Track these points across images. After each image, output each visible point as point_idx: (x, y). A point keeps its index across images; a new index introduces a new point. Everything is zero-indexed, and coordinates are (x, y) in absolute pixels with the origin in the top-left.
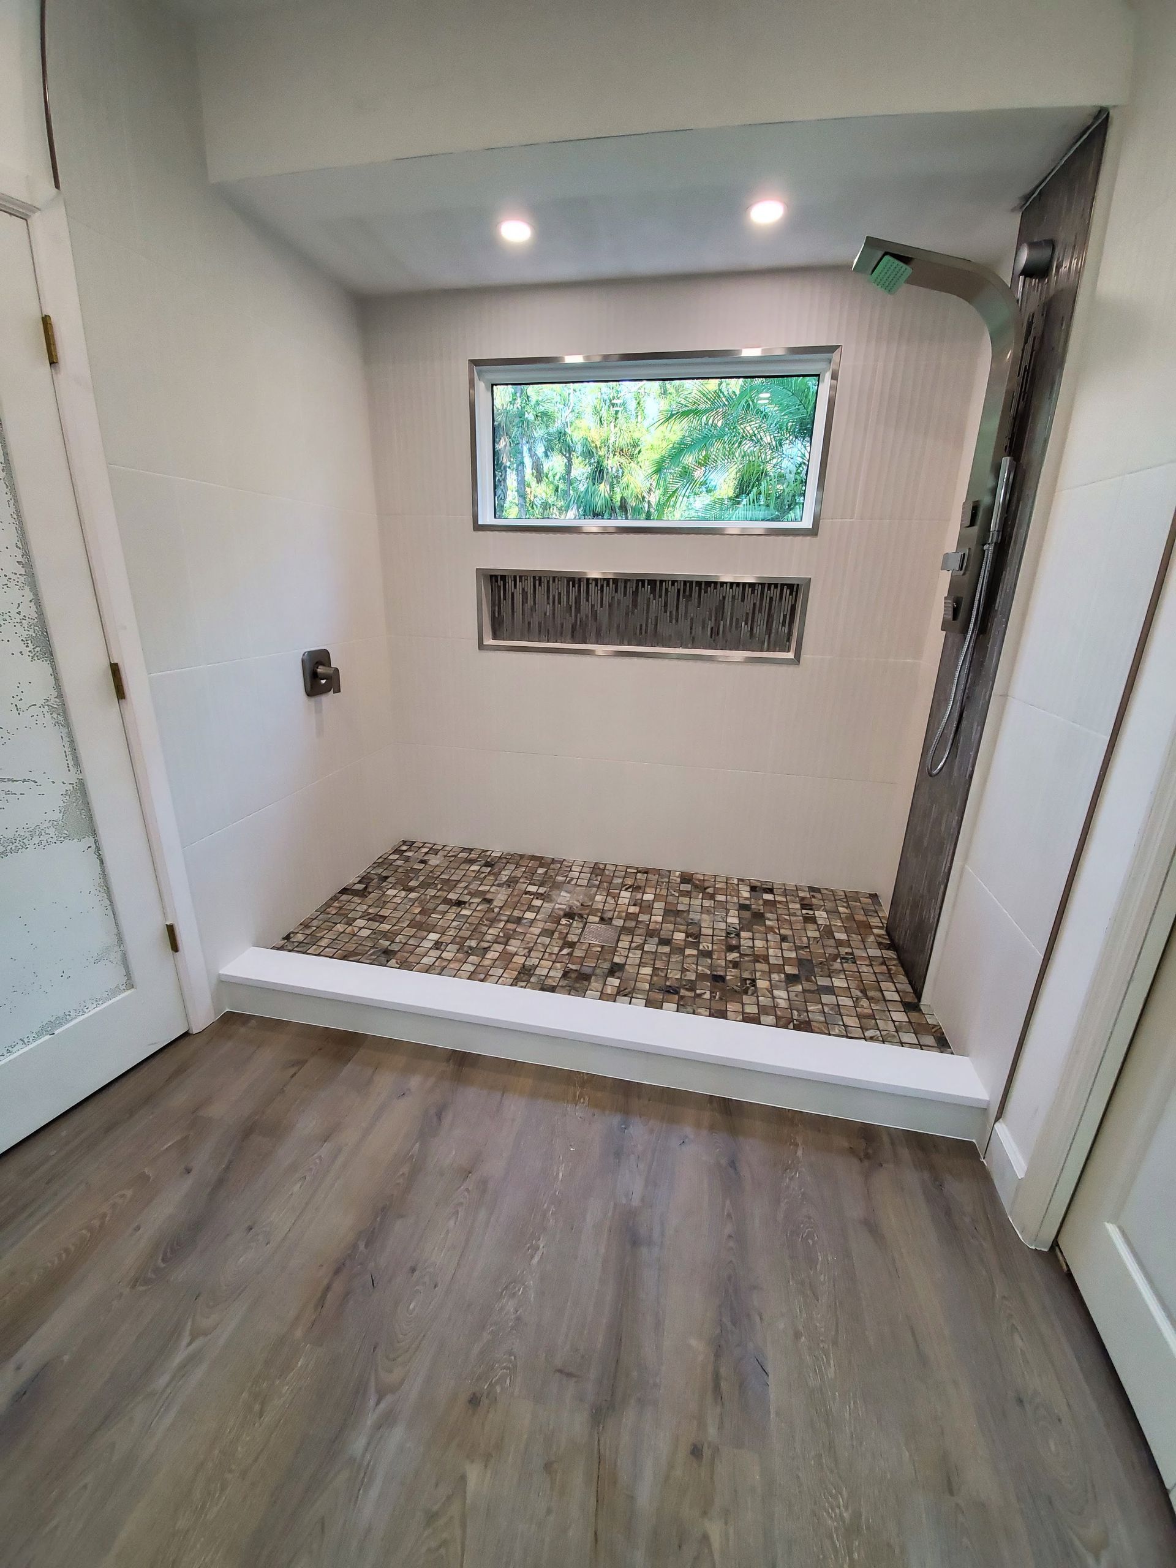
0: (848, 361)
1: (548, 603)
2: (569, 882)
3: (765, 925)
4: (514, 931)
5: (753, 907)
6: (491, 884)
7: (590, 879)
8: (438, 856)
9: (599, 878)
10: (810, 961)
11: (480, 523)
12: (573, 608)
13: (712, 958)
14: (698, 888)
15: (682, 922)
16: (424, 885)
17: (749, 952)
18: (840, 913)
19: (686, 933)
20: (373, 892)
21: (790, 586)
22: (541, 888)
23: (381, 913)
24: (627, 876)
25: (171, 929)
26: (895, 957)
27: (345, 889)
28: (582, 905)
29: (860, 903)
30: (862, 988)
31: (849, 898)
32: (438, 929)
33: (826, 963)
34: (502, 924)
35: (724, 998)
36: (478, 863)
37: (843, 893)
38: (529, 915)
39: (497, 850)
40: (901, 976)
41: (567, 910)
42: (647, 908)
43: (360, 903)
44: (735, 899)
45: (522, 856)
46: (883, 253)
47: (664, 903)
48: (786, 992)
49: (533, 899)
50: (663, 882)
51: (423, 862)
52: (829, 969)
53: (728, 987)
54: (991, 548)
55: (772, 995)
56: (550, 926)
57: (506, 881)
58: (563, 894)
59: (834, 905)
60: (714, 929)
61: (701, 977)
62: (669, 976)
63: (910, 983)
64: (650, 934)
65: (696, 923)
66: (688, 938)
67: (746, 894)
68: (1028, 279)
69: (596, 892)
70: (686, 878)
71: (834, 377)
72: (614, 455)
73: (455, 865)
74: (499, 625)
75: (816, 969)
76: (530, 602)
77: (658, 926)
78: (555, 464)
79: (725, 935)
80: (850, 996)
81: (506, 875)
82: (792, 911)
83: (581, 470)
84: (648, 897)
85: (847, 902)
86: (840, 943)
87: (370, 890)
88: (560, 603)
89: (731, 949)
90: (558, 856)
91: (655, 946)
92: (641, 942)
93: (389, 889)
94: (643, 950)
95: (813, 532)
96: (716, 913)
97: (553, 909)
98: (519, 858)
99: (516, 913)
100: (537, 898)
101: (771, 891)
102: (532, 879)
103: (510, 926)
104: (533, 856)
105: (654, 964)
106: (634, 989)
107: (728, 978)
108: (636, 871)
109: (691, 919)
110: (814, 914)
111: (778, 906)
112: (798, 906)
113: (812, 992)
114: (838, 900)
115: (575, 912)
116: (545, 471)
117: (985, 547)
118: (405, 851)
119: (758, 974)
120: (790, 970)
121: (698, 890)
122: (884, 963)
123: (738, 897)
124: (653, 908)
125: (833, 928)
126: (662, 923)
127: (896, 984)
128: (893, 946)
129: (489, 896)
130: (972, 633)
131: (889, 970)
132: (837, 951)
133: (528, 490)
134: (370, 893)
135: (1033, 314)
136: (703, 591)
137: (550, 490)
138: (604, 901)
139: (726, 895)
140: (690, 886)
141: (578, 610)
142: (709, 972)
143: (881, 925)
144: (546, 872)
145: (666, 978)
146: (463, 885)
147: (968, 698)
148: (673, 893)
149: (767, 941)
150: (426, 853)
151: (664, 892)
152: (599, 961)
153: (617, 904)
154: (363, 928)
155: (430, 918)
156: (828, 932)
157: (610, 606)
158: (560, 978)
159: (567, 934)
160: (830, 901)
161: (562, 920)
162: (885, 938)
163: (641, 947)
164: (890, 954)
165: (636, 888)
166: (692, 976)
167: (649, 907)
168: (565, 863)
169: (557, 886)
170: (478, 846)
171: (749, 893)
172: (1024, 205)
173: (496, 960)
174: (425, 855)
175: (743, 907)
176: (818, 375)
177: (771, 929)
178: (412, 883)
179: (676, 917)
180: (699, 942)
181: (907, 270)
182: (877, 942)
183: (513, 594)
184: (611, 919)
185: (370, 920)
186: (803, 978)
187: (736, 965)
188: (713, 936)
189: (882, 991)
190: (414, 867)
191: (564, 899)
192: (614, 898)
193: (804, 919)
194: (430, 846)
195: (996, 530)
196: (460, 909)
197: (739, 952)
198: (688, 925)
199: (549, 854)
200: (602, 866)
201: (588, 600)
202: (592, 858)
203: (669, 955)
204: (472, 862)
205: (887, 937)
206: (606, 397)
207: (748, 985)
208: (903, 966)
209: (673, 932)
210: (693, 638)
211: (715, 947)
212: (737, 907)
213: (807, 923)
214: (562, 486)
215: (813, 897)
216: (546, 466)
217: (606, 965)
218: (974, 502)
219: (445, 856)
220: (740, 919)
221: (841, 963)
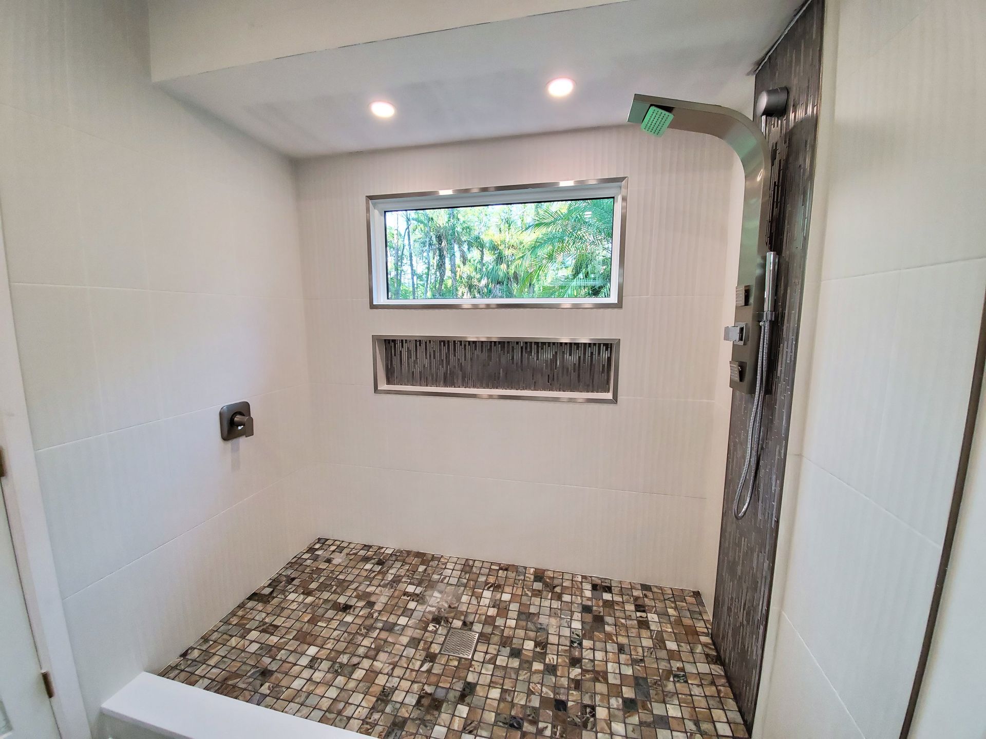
0: (633, 187)
1: (426, 358)
2: (442, 582)
3: (604, 631)
4: (385, 641)
5: (595, 608)
6: (378, 584)
7: (460, 577)
8: (342, 554)
9: (467, 576)
10: (645, 679)
11: (375, 303)
12: (445, 361)
13: (556, 676)
14: (548, 586)
15: (533, 628)
16: (323, 587)
17: (589, 667)
18: (669, 616)
19: (535, 642)
20: (276, 597)
21: (606, 345)
22: (418, 588)
23: (275, 623)
24: (490, 573)
25: (46, 678)
26: (723, 673)
27: (255, 594)
28: (450, 607)
29: (686, 603)
30: (695, 718)
31: (677, 596)
32: (319, 641)
33: (660, 683)
34: (375, 634)
35: (564, 735)
36: (373, 561)
37: (670, 592)
38: (403, 621)
39: (390, 545)
40: (730, 700)
41: (436, 613)
42: (503, 610)
43: (261, 611)
44: (579, 600)
45: (409, 553)
46: (649, 105)
47: (518, 604)
48: (624, 725)
49: (409, 600)
50: (519, 580)
51: (329, 561)
52: (663, 691)
53: (569, 717)
54: (767, 325)
55: (610, 729)
56: (418, 633)
57: (391, 581)
58: (436, 594)
59: (664, 606)
60: (560, 636)
61: (544, 701)
62: (515, 701)
63: (740, 711)
64: (505, 642)
65: (544, 628)
66: (536, 647)
67: (588, 594)
68: (769, 118)
69: (463, 592)
70: (539, 576)
71: (624, 199)
72: (509, 248)
73: (352, 564)
74: (391, 374)
75: (651, 691)
76: (413, 358)
77: (511, 633)
78: (475, 254)
79: (568, 644)
80: (684, 730)
81: (392, 574)
82: (628, 613)
83: (489, 257)
84: (506, 597)
85: (675, 602)
86: (672, 655)
87: (275, 595)
88: (434, 358)
89: (575, 662)
90: (437, 552)
91: (506, 658)
92: (495, 652)
93: (291, 592)
94: (494, 664)
95: (619, 305)
96: (562, 616)
97: (424, 612)
98: (406, 555)
99: (392, 619)
100: (413, 600)
101: (608, 589)
102: (412, 578)
103: (384, 635)
104: (418, 552)
105: (503, 685)
106: (480, 722)
107: (570, 704)
108: (497, 568)
109: (540, 624)
110: (647, 617)
111: (616, 608)
112: (632, 608)
113: (648, 725)
114: (667, 600)
115: (442, 615)
116: (469, 258)
117: (761, 323)
118: (317, 550)
119: (598, 698)
120: (628, 693)
121: (548, 589)
122: (713, 683)
123: (582, 597)
124: (509, 610)
125: (665, 635)
126: (515, 628)
127: (727, 711)
128: (718, 660)
129: (373, 599)
130: (760, 393)
131: (719, 692)
132: (669, 665)
133: (458, 269)
134: (274, 598)
135: (776, 143)
136: (540, 349)
137: (472, 269)
138: (468, 602)
139: (572, 595)
140: (541, 584)
141: (448, 363)
142: (552, 696)
143: (706, 630)
144: (426, 569)
145: (513, 704)
146: (354, 586)
147: (762, 448)
148: (527, 592)
149: (606, 652)
150: (334, 551)
151: (519, 592)
152: (454, 680)
153: (479, 606)
154: (254, 641)
155: (316, 627)
156: (660, 642)
157: (471, 359)
158: (414, 706)
159: (432, 643)
160: (660, 601)
161: (430, 625)
162: (710, 648)
163: (493, 661)
164: (717, 670)
165: (497, 587)
166: (535, 702)
167: (506, 608)
168: (442, 560)
169: (432, 585)
170: (376, 542)
171: (590, 592)
172: (758, 68)
173: (361, 681)
174: (332, 553)
175: (586, 609)
176: (613, 198)
177: (609, 636)
178: (313, 586)
179: (527, 621)
180: (545, 654)
181: (670, 117)
182: (704, 653)
183: (401, 352)
184: (472, 623)
185: (263, 632)
186: (639, 705)
187: (577, 684)
188: (558, 645)
189: (713, 722)
190: (320, 567)
191: (436, 600)
192: (477, 598)
193: (638, 623)
194: (338, 543)
195: (769, 310)
196: (345, 614)
197: (581, 668)
198: (537, 632)
199: (430, 550)
200: (471, 563)
201: (455, 356)
202: (465, 554)
203: (517, 671)
204: (366, 559)
205: (713, 647)
206: (503, 218)
207: (588, 716)
208: (731, 686)
209: (524, 640)
210: (535, 382)
211: (560, 660)
212: (580, 609)
213: (641, 628)
214: (479, 266)
215: (646, 596)
216: (469, 256)
217: (459, 686)
218: (745, 287)
219: (347, 554)
220: (583, 623)
221: (674, 682)
